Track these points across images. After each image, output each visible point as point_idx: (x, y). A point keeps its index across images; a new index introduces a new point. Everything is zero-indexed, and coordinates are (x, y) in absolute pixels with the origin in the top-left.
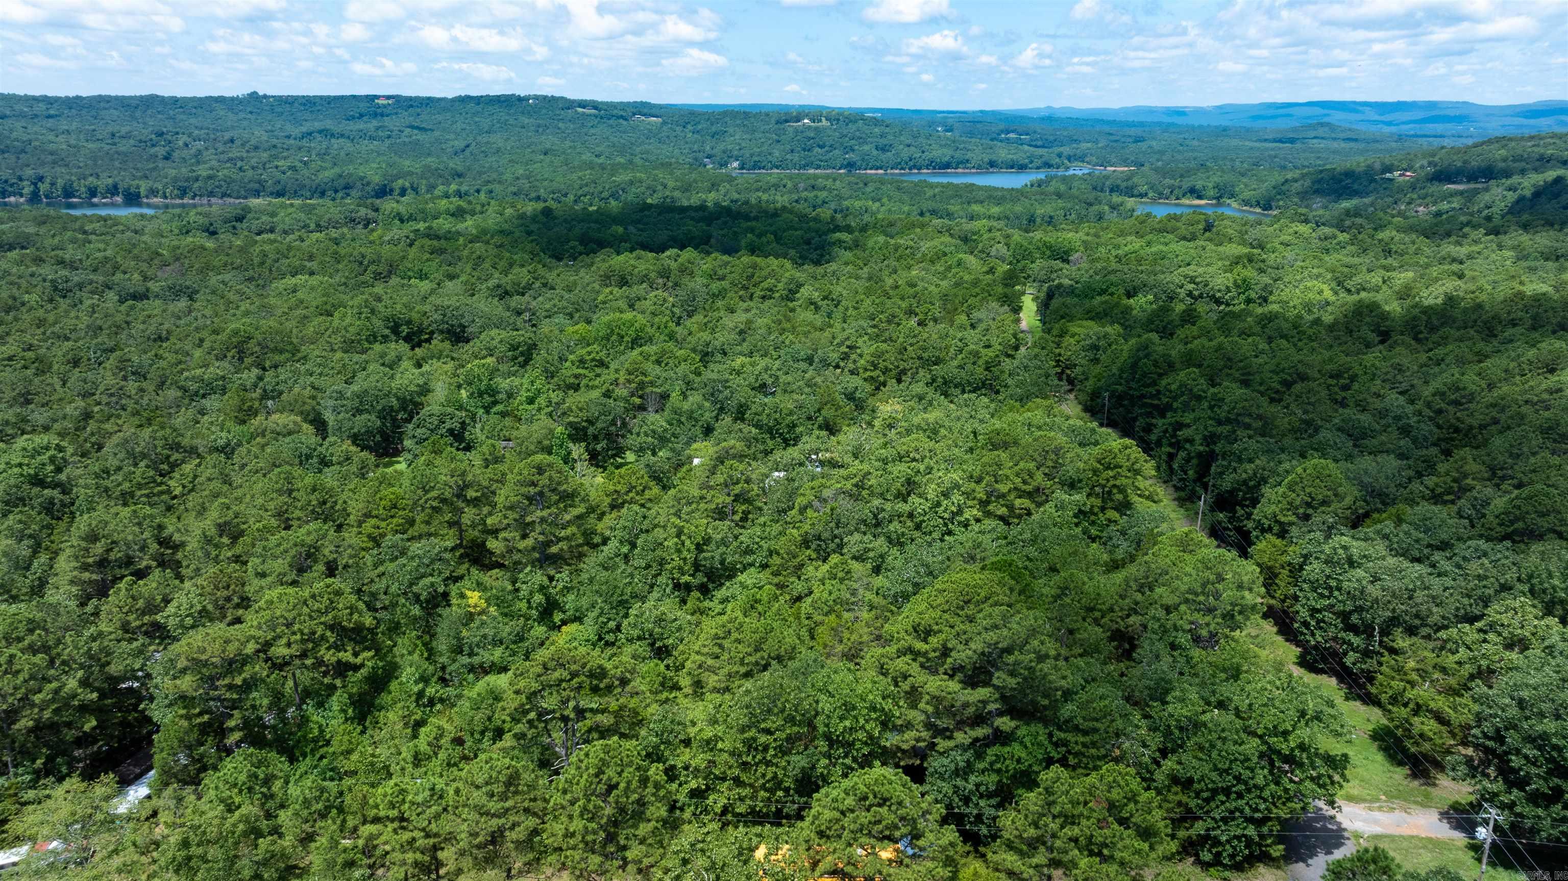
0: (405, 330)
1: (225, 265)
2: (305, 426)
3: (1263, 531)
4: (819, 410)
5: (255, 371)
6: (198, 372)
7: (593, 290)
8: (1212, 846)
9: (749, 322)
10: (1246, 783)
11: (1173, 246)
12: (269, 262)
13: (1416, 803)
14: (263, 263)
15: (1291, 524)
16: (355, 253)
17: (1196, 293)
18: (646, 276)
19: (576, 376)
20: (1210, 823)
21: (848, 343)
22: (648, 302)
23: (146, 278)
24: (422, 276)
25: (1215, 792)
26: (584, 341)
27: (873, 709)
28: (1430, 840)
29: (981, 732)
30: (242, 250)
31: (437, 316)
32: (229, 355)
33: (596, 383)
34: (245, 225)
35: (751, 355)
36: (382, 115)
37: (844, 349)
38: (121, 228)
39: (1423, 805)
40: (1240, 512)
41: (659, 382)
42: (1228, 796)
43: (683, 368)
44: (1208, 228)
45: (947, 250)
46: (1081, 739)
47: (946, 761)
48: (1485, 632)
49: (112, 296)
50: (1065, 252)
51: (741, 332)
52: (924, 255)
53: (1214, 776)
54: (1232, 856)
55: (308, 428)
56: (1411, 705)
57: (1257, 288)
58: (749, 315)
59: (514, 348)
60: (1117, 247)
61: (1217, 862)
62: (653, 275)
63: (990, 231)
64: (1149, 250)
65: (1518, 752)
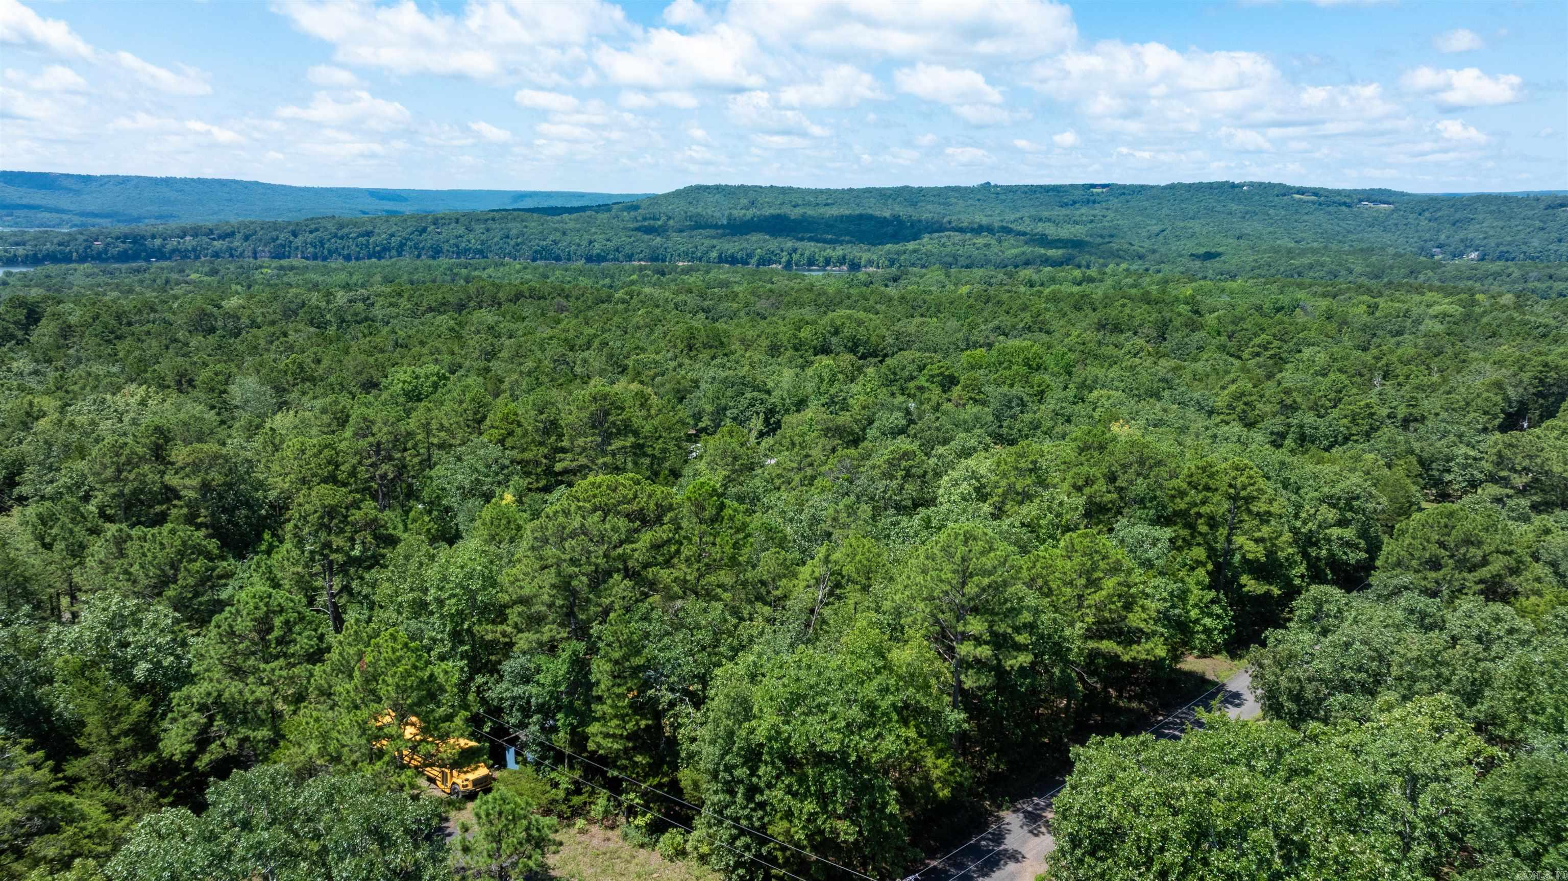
36: (1094, 202)
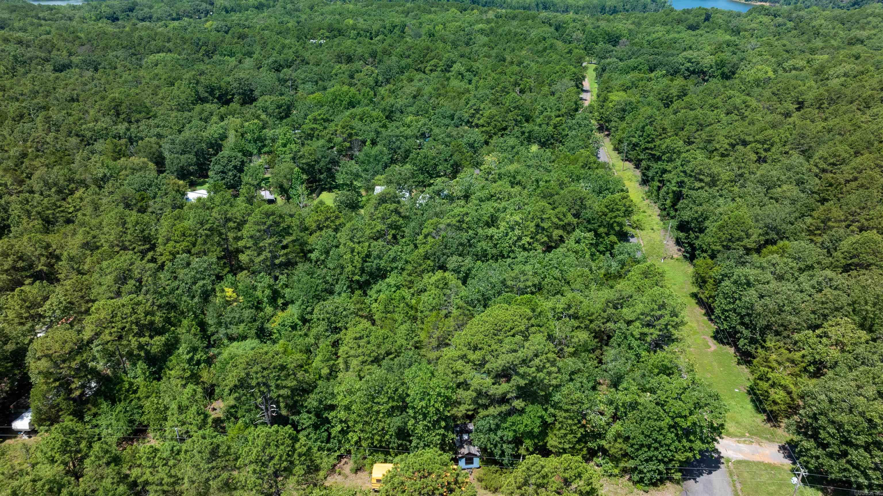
0: (217, 93)
1: (118, 45)
2: (150, 163)
3: (703, 251)
4: (451, 155)
5: (126, 124)
6: (91, 125)
7: (329, 66)
8: (639, 473)
9: (419, 90)
10: (660, 442)
11: (682, 35)
12: (143, 43)
13: (767, 439)
14: (140, 44)
15: (719, 251)
16: (195, 38)
17: (692, 69)
18: (362, 56)
19: (312, 129)
20: (638, 462)
21: (475, 107)
22: (362, 74)
23: (70, 54)
24: (231, 54)
25: (642, 446)
26: (320, 104)
27: (439, 394)
28: (769, 465)
29: (504, 408)
30: (129, 35)
31: (236, 85)
32: (111, 113)
33: (323, 133)
34: (134, 14)
35: (417, 114)
37: (472, 111)
38: (60, 15)
39: (769, 440)
40: (692, 235)
41: (361, 133)
42: (649, 449)
43: (375, 125)
44: (707, 18)
45: (546, 36)
46: (564, 415)
47: (484, 423)
48: (821, 337)
49: (49, 67)
50: (617, 37)
51: (415, 97)
52: (532, 39)
53: (642, 437)
54: (651, 479)
55: (152, 166)
56: (770, 382)
57: (729, 66)
58: (421, 84)
59: (279, 107)
60: (648, 34)
61: (641, 481)
62: (366, 55)
63: (574, 21)
64: (668, 37)
65: (824, 429)
